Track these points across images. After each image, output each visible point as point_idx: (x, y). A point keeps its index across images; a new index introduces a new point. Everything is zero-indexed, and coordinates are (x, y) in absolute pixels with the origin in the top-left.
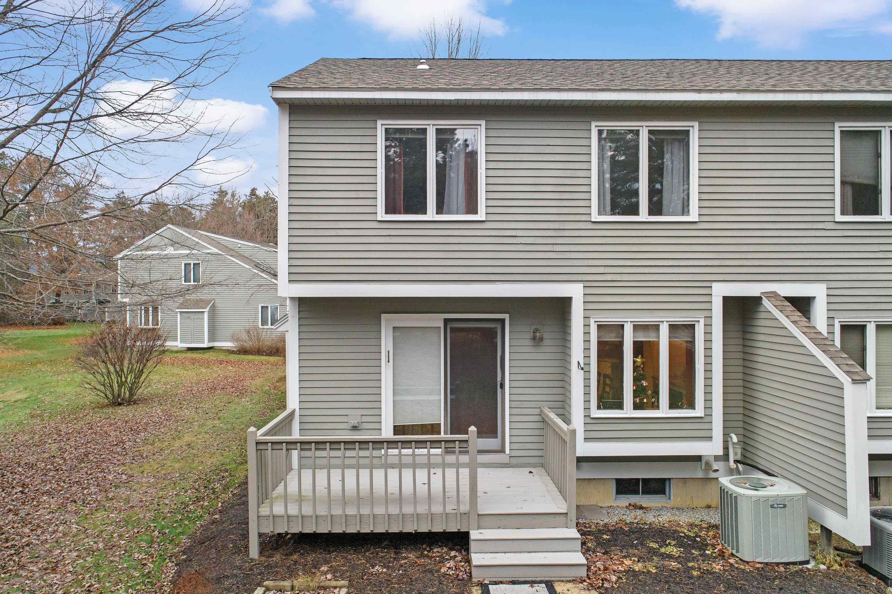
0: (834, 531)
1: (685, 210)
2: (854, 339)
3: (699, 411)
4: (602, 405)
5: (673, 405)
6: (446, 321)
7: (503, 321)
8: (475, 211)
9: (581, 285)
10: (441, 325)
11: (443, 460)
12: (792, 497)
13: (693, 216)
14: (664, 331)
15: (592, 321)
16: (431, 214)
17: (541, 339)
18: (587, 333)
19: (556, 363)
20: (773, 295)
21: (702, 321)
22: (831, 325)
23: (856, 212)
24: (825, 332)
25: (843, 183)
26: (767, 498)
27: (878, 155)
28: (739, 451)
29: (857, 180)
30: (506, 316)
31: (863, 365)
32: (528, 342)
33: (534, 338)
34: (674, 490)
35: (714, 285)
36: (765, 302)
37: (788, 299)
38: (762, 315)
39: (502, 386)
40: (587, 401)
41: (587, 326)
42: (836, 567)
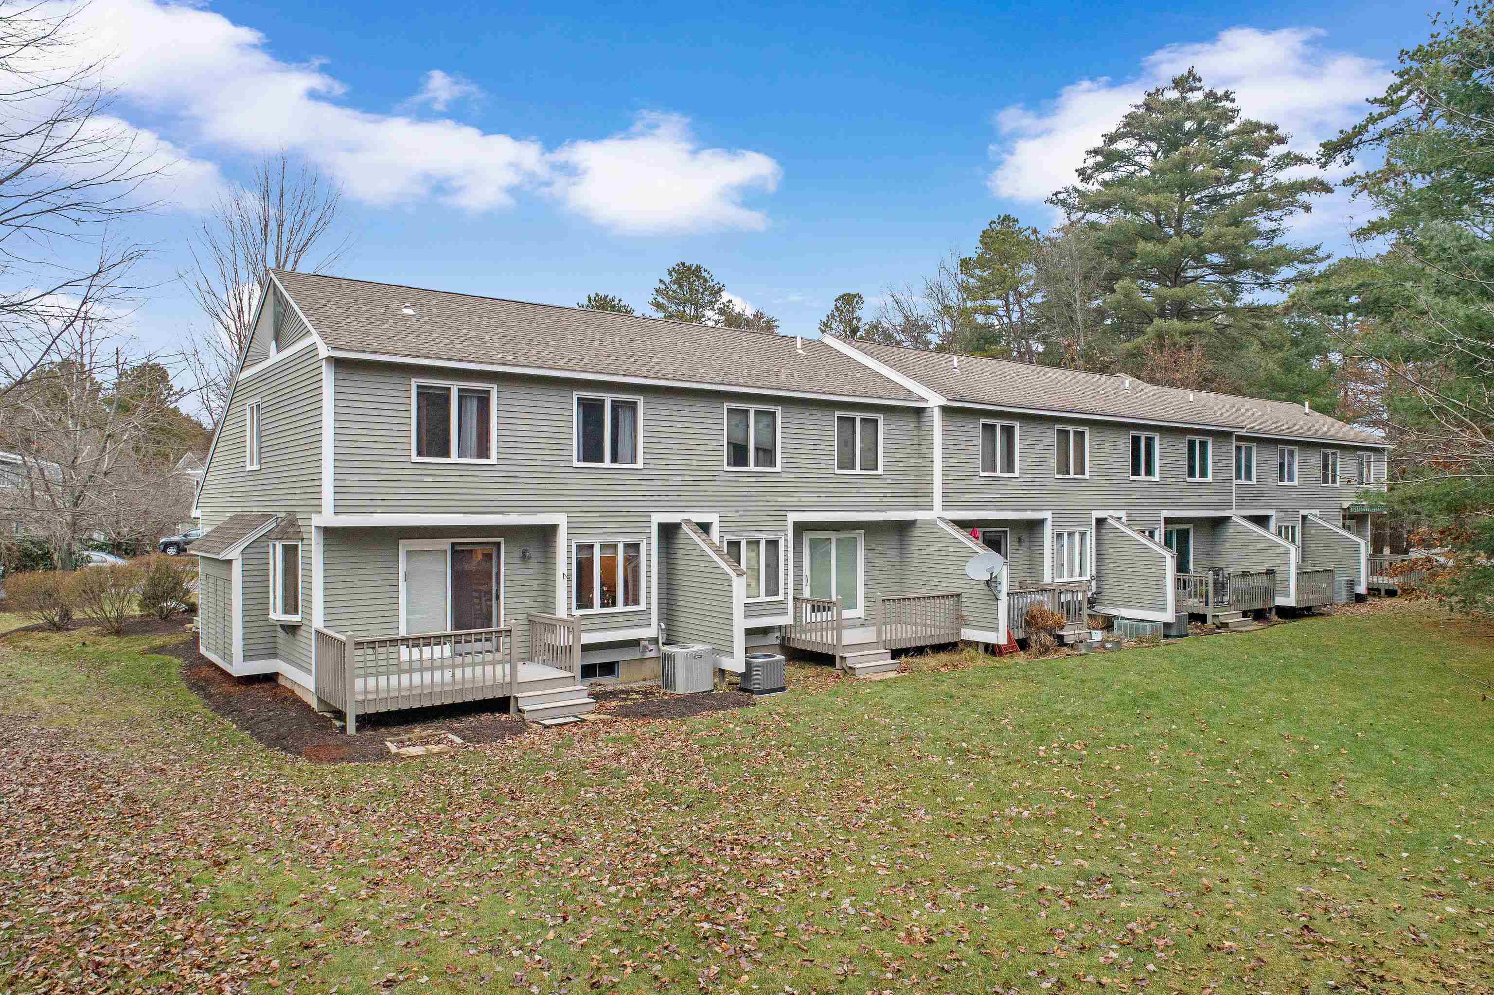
0: (726, 669)
1: (634, 460)
2: (734, 550)
3: (642, 606)
4: (579, 607)
5: (626, 603)
6: (453, 545)
7: (499, 544)
8: (487, 456)
9: (565, 515)
10: (449, 548)
11: (453, 662)
12: (704, 651)
13: (640, 464)
14: (620, 548)
15: (573, 542)
16: (454, 458)
17: (530, 558)
18: (569, 552)
19: (539, 577)
20: (688, 522)
21: (645, 540)
22: (721, 542)
23: (735, 465)
24: (718, 544)
25: (728, 443)
26: (692, 653)
27: (748, 426)
28: (665, 636)
29: (735, 442)
30: (501, 540)
31: (739, 562)
32: (518, 561)
33: (524, 556)
34: (622, 670)
35: (653, 514)
36: (684, 526)
37: (698, 524)
38: (681, 536)
39: (498, 597)
40: (569, 603)
41: (569, 546)
42: (728, 691)
